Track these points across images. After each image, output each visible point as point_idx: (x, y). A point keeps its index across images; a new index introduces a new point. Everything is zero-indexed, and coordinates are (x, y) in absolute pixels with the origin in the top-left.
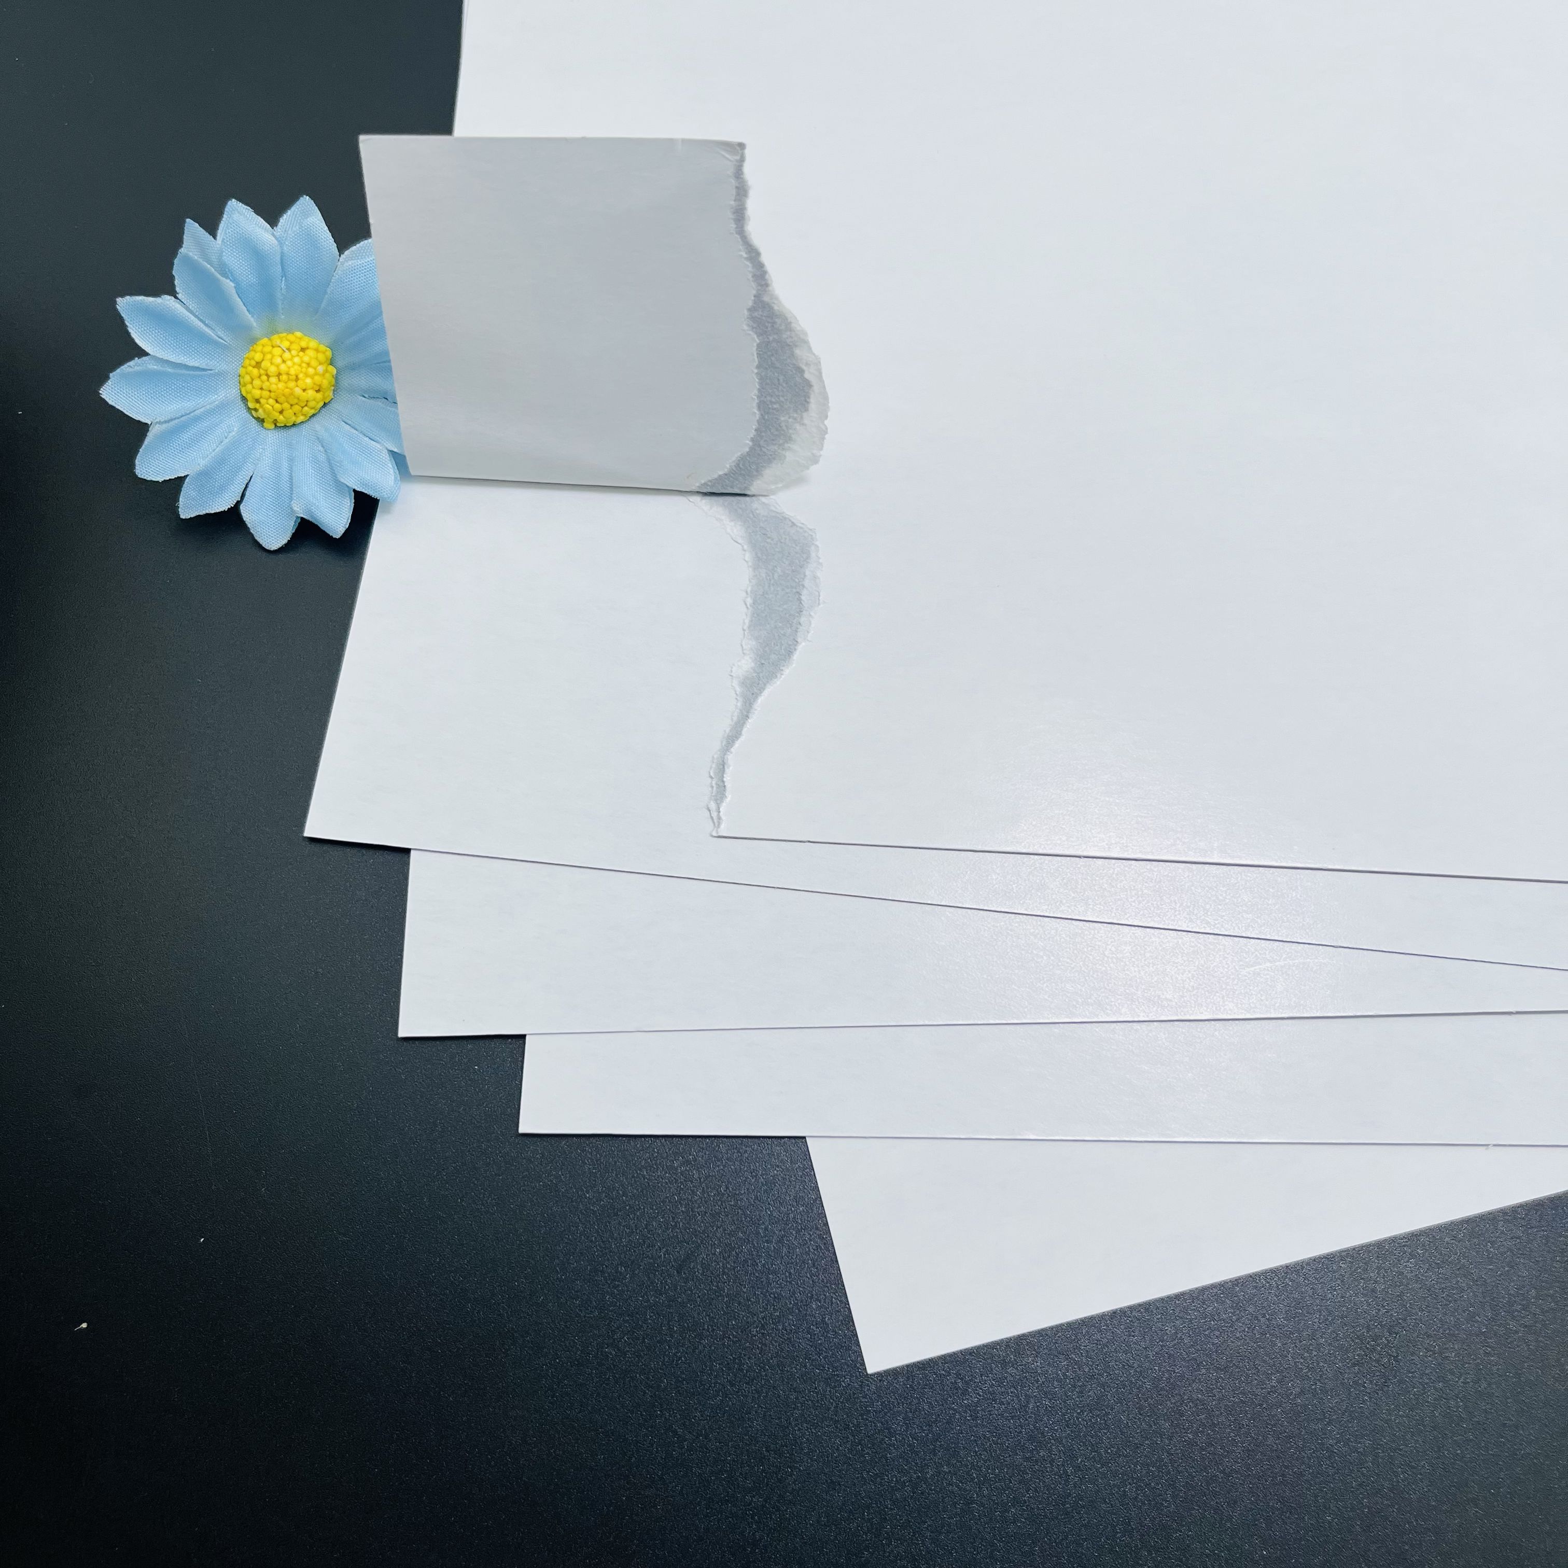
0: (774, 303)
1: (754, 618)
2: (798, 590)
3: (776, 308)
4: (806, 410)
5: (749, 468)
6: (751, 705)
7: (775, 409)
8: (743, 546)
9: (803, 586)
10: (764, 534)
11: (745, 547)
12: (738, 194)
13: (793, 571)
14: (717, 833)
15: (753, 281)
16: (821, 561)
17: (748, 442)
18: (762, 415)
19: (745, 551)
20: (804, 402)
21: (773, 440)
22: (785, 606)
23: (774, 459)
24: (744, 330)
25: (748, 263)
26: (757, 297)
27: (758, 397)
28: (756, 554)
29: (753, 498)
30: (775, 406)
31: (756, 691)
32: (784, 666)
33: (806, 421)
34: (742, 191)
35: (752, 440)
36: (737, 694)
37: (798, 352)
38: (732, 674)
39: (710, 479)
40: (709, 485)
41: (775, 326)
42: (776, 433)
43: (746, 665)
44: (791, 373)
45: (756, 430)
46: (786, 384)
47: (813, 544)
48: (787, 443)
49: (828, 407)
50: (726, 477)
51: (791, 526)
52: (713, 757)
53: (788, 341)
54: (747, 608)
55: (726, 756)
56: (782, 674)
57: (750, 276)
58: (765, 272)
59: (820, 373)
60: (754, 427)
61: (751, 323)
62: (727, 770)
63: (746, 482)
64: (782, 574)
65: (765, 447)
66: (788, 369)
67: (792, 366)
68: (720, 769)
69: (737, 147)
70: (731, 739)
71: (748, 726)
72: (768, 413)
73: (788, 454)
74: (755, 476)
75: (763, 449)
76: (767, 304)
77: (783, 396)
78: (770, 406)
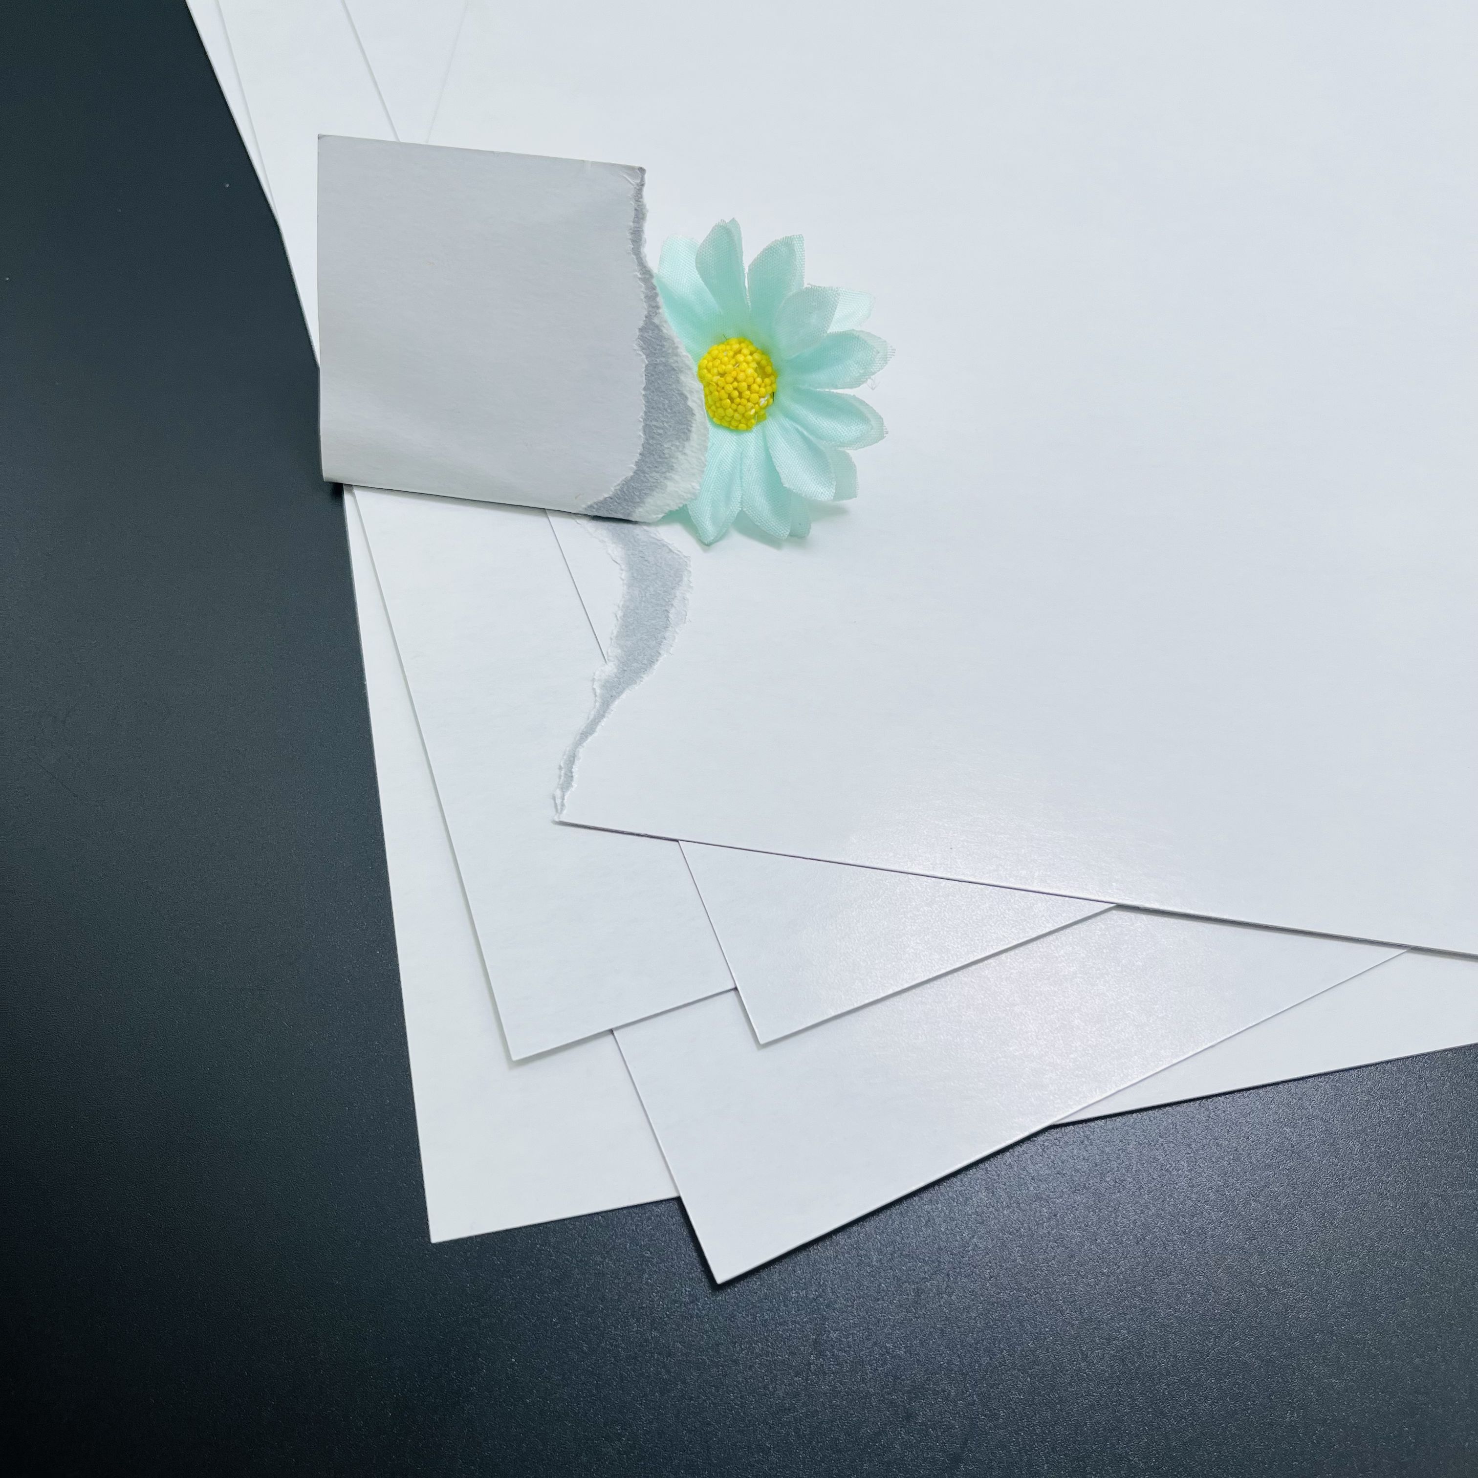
0: (662, 327)
1: (622, 630)
2: (667, 609)
3: (665, 331)
4: (688, 439)
5: (632, 494)
6: (608, 706)
7: (659, 434)
8: (621, 566)
9: (672, 605)
10: (642, 557)
12: (637, 216)
13: (665, 592)
14: (559, 818)
15: (645, 302)
16: (691, 585)
17: (632, 465)
18: (647, 440)
20: (687, 431)
21: (656, 467)
22: (654, 622)
23: (656, 487)
24: (634, 350)
25: (642, 284)
26: (648, 317)
27: (645, 420)
28: (632, 573)
29: (636, 525)
30: (659, 431)
31: (614, 694)
32: (644, 674)
33: (687, 451)
34: (640, 215)
35: (637, 464)
37: (682, 378)
39: (596, 501)
40: (595, 508)
41: (664, 349)
42: (659, 460)
43: (610, 669)
44: (675, 399)
46: (671, 409)
47: (686, 569)
48: (669, 472)
50: (611, 500)
51: (668, 553)
52: (565, 749)
53: (674, 365)
54: (617, 619)
55: (577, 749)
56: (641, 681)
57: (642, 296)
58: (657, 295)
60: (639, 451)
61: (641, 344)
62: (576, 762)
63: (629, 508)
64: (653, 593)
65: (648, 474)
66: (673, 395)
67: (677, 392)
68: (570, 761)
69: (638, 172)
70: (585, 735)
71: (603, 725)
72: (653, 438)
73: (669, 483)
74: (638, 502)
75: (646, 475)
76: (657, 326)
77: (667, 422)
78: (655, 431)
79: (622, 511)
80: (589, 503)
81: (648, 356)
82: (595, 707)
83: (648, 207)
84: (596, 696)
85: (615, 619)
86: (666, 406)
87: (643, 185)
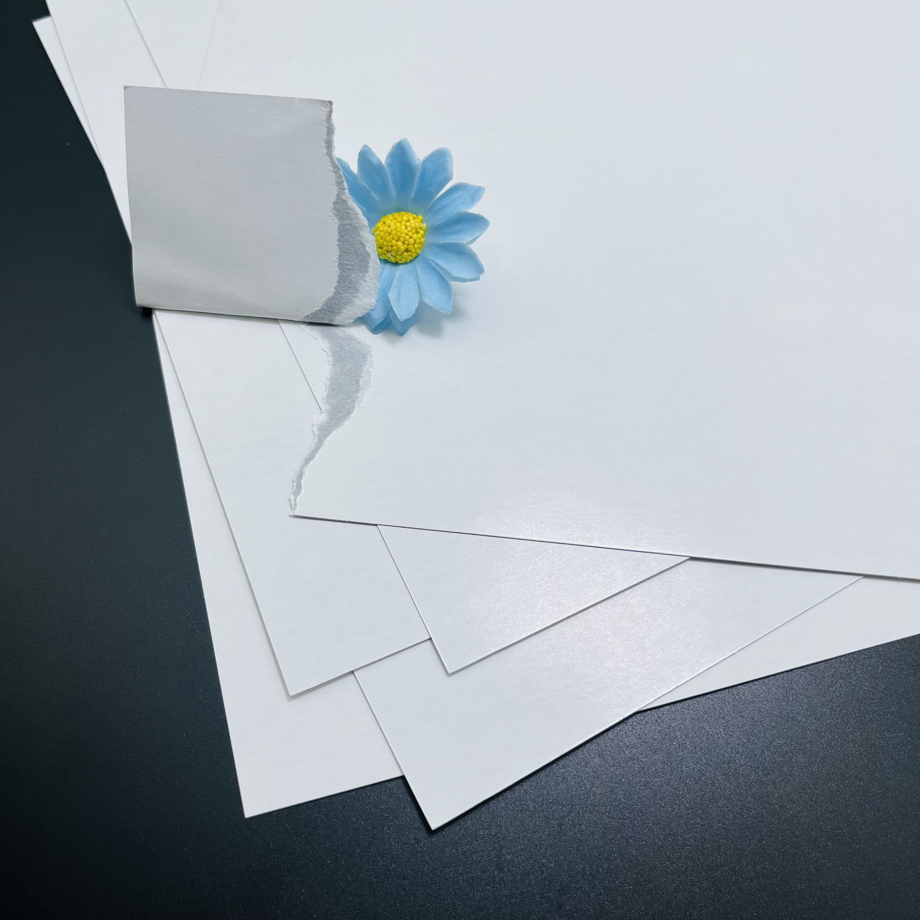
0: (348, 200)
1: (330, 393)
2: (358, 379)
3: (349, 204)
4: (367, 272)
5: (334, 308)
6: (322, 441)
7: (349, 269)
8: (328, 353)
9: (361, 376)
10: (341, 347)
12: (328, 132)
13: (356, 368)
14: (293, 513)
15: (336, 186)
16: (373, 363)
17: (332, 289)
18: (341, 272)
19: (328, 355)
20: (366, 267)
21: (348, 290)
22: (350, 387)
23: (349, 302)
24: (330, 216)
25: (333, 174)
26: (338, 196)
27: (339, 260)
28: (335, 358)
29: (337, 328)
31: (326, 433)
33: (367, 279)
34: (330, 131)
35: (335, 288)
37: (362, 233)
38: (313, 424)
39: (311, 313)
41: (349, 215)
42: (350, 285)
43: (323, 418)
44: (358, 246)
45: (337, 282)
46: (356, 253)
47: (369, 354)
48: (356, 293)
50: (320, 312)
51: (358, 344)
52: (296, 469)
53: (356, 225)
54: (327, 387)
55: (304, 469)
56: (343, 425)
57: (334, 182)
60: (336, 280)
61: (334, 211)
62: (303, 477)
63: (332, 316)
64: (349, 369)
65: (342, 294)
66: (356, 244)
67: (358, 242)
68: (300, 477)
69: (328, 103)
70: (308, 460)
71: (320, 453)
72: (345, 272)
73: (356, 300)
74: (337, 313)
75: (341, 295)
76: (344, 201)
77: (353, 261)
78: (346, 267)
79: (328, 319)
80: (306, 314)
81: (339, 220)
82: (314, 443)
83: (335, 126)
84: (314, 435)
85: (325, 386)
86: (352, 251)
87: (332, 112)
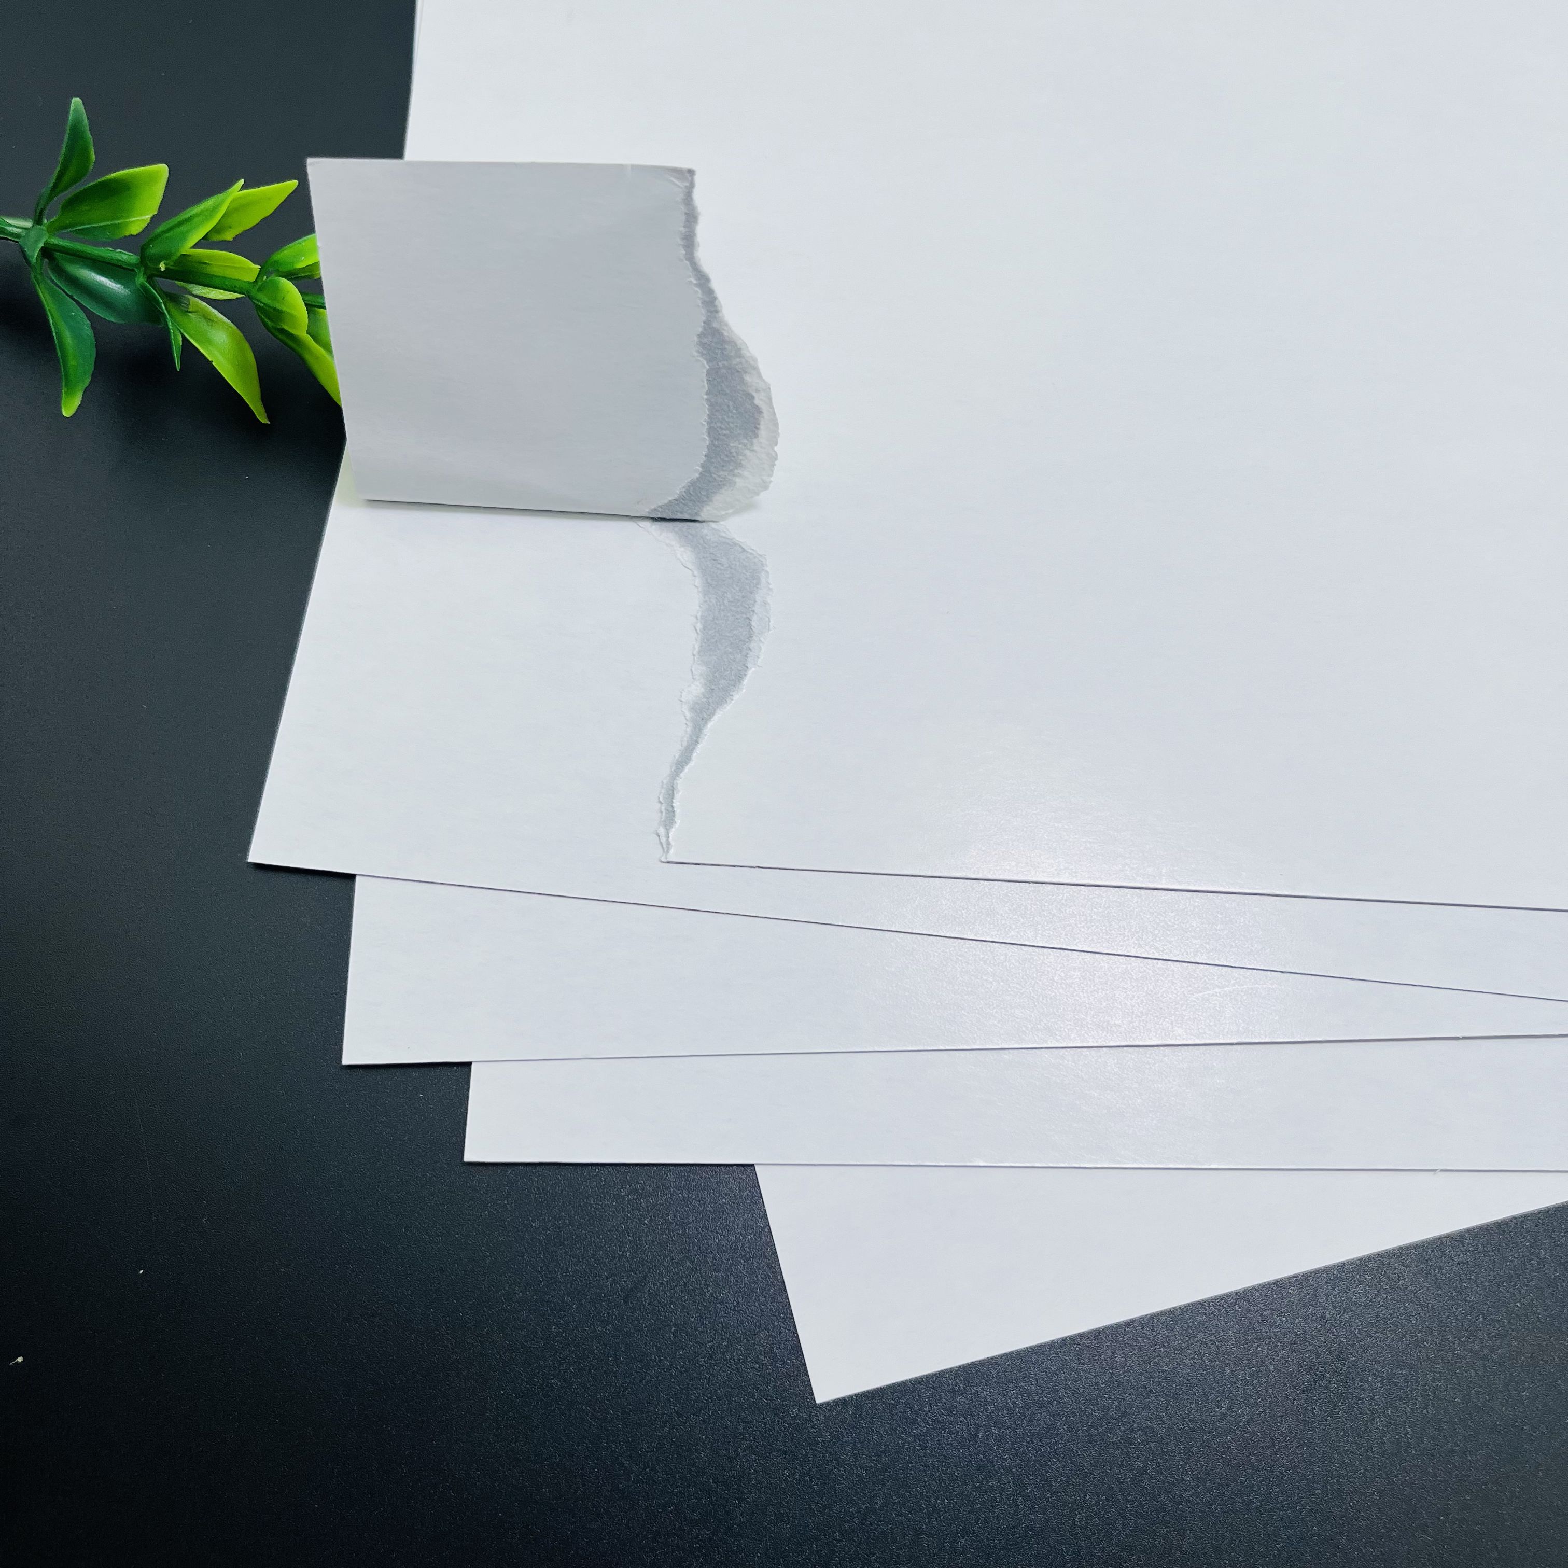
0: (723, 329)
1: (704, 644)
2: (748, 616)
3: (726, 334)
5: (699, 494)
6: (700, 730)
7: (725, 435)
8: (693, 572)
9: (753, 611)
10: (714, 560)
11: (696, 573)
12: (687, 221)
13: (744, 597)
14: (667, 858)
15: (703, 307)
16: (771, 587)
17: (697, 468)
18: (712, 442)
19: (695, 576)
20: (754, 429)
21: (723, 466)
22: (735, 632)
23: (724, 485)
24: (694, 356)
25: (697, 289)
26: (707, 323)
27: (708, 423)
28: (706, 580)
29: (704, 524)
30: (725, 432)
31: (705, 716)
32: (734, 691)
33: (756, 447)
34: (691, 217)
35: (703, 466)
36: (686, 719)
37: (747, 378)
38: (682, 699)
39: (660, 504)
40: (659, 511)
41: (725, 353)
42: (726, 459)
43: (696, 689)
44: (740, 399)
45: (706, 456)
46: (737, 410)
47: (763, 570)
48: (737, 469)
49: (778, 434)
50: (676, 502)
51: (742, 552)
52: (662, 782)
53: (738, 367)
54: (697, 633)
55: (675, 782)
56: (732, 700)
57: (699, 302)
58: (715, 298)
59: (770, 399)
60: (704, 453)
61: (701, 350)
62: (676, 795)
63: (696, 508)
64: (732, 600)
66: (738, 395)
67: (742, 393)
68: (670, 794)
69: (687, 174)
70: (681, 764)
71: (698, 751)
72: (718, 439)
73: (737, 480)
74: (706, 501)
75: (713, 475)
76: (718, 331)
77: (733, 423)
78: (720, 433)
79: (688, 511)
80: (653, 507)
81: (708, 361)
82: (686, 732)
83: (699, 209)
87: (693, 187)
